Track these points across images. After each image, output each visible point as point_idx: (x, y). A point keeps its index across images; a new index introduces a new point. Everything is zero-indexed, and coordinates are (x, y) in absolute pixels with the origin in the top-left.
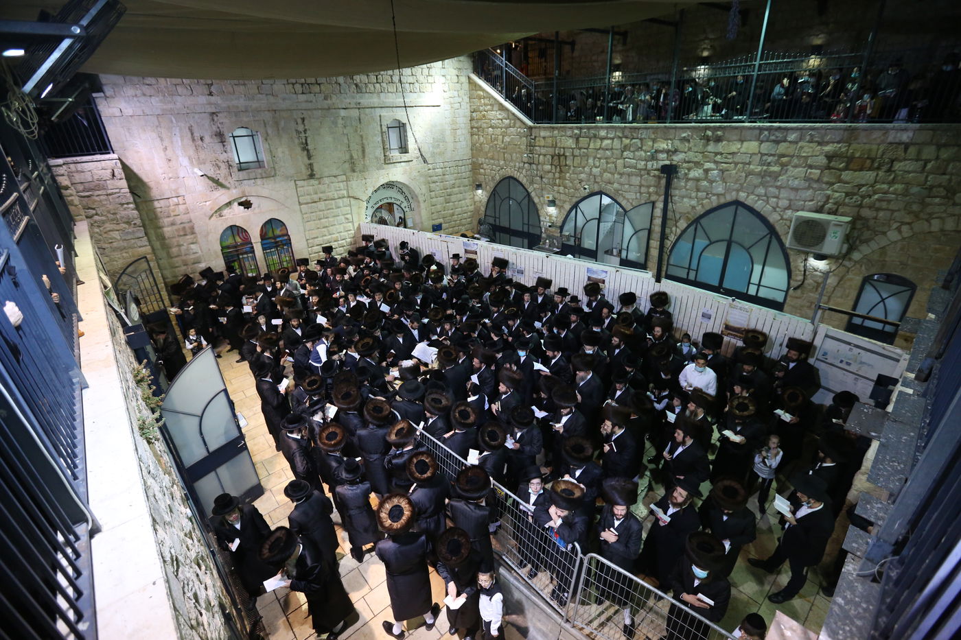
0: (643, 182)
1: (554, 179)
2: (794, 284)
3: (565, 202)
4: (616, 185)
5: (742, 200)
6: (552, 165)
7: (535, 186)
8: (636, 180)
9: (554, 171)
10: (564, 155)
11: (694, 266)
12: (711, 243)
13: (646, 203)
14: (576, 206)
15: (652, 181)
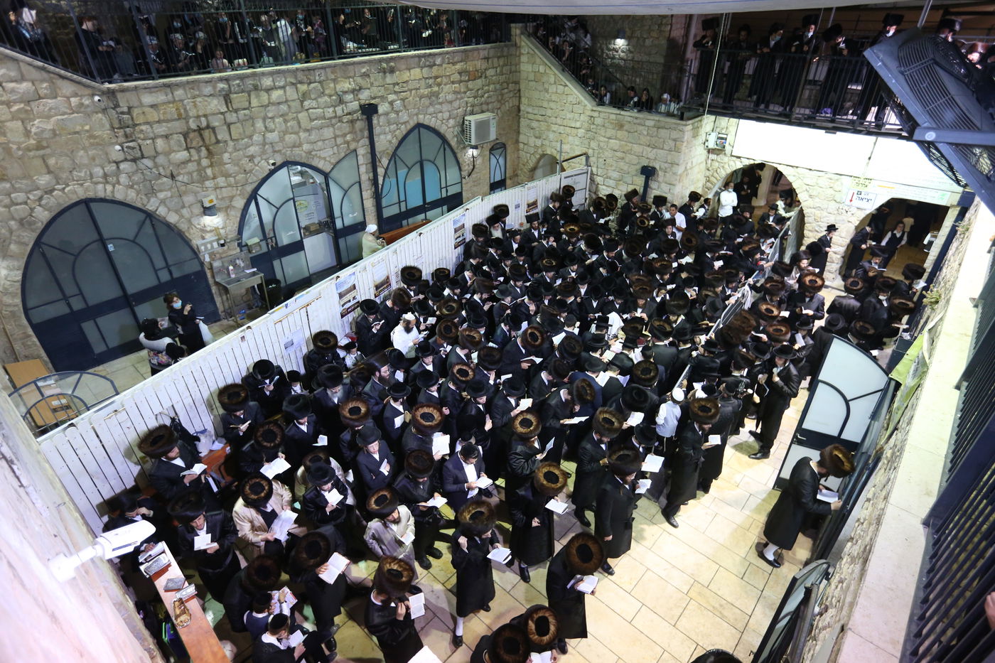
0: (338, 133)
1: (201, 170)
2: (465, 173)
3: (232, 198)
4: (306, 147)
5: (421, 122)
6: (187, 149)
7: (161, 195)
8: (328, 133)
9: (196, 157)
10: (208, 127)
11: (402, 198)
12: (409, 170)
13: (346, 155)
14: (253, 196)
15: (346, 127)
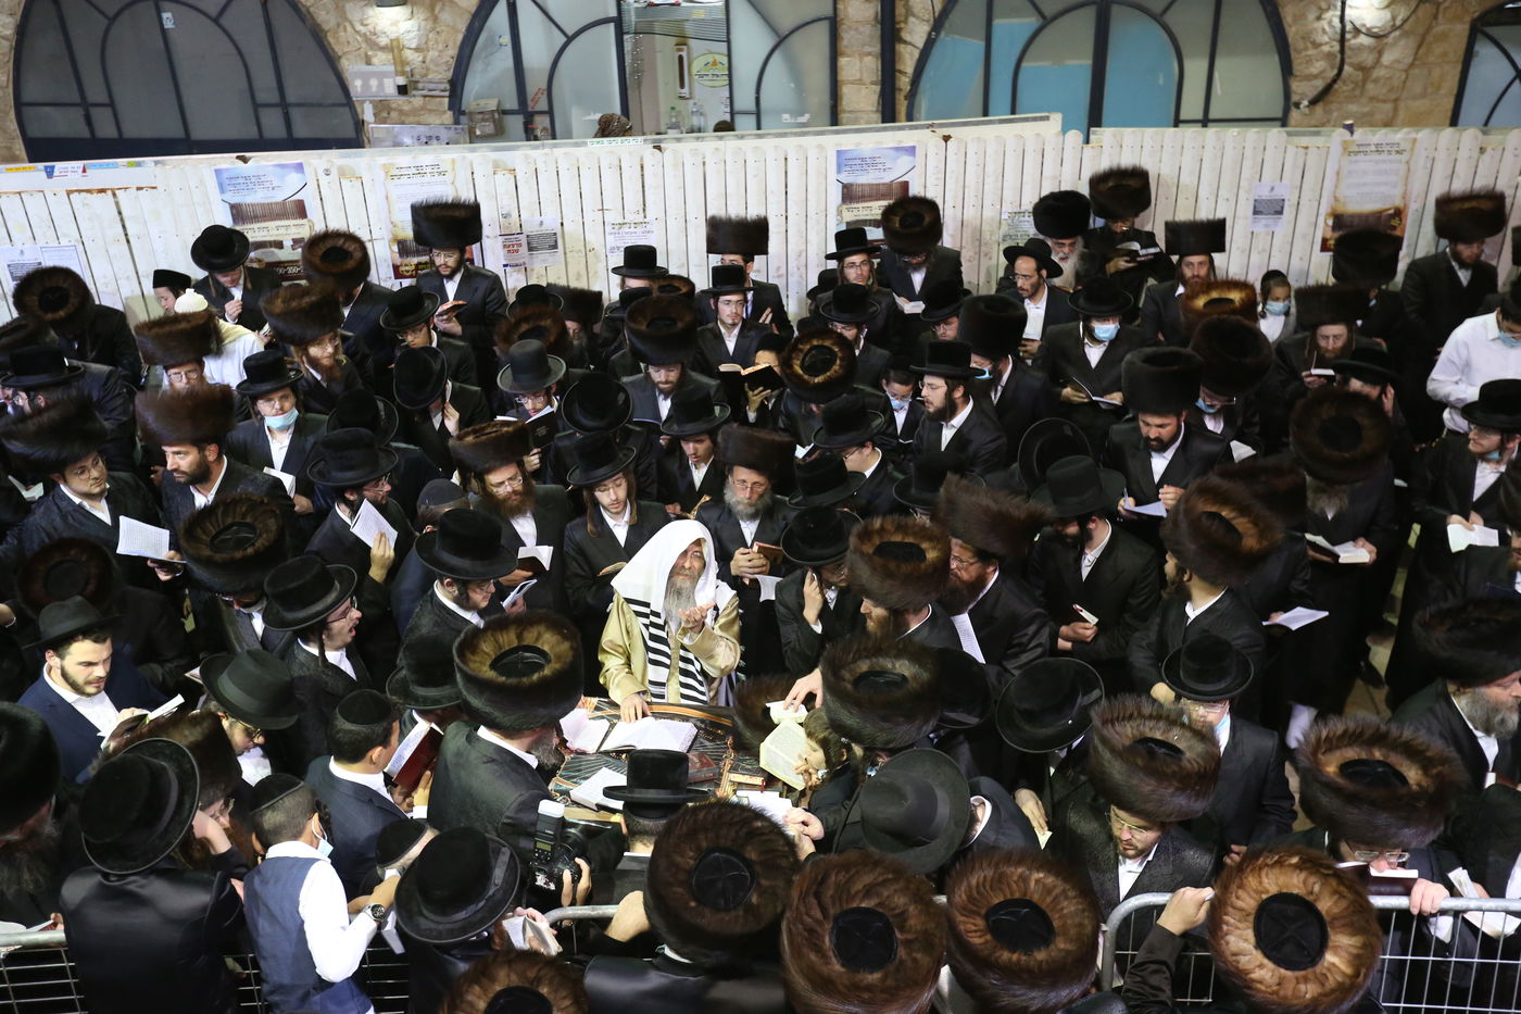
12: (1047, 21)
